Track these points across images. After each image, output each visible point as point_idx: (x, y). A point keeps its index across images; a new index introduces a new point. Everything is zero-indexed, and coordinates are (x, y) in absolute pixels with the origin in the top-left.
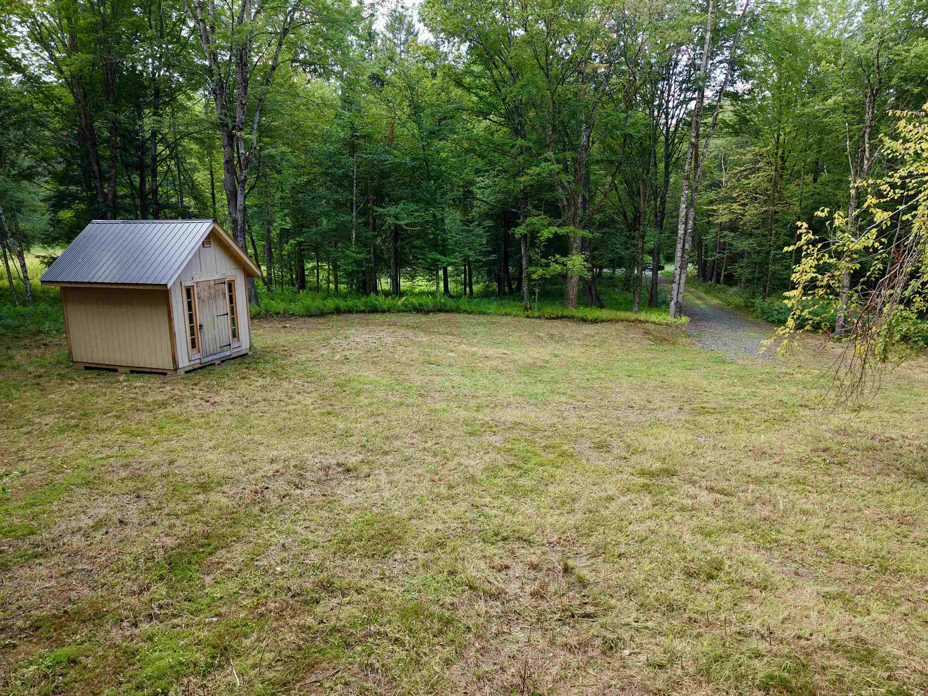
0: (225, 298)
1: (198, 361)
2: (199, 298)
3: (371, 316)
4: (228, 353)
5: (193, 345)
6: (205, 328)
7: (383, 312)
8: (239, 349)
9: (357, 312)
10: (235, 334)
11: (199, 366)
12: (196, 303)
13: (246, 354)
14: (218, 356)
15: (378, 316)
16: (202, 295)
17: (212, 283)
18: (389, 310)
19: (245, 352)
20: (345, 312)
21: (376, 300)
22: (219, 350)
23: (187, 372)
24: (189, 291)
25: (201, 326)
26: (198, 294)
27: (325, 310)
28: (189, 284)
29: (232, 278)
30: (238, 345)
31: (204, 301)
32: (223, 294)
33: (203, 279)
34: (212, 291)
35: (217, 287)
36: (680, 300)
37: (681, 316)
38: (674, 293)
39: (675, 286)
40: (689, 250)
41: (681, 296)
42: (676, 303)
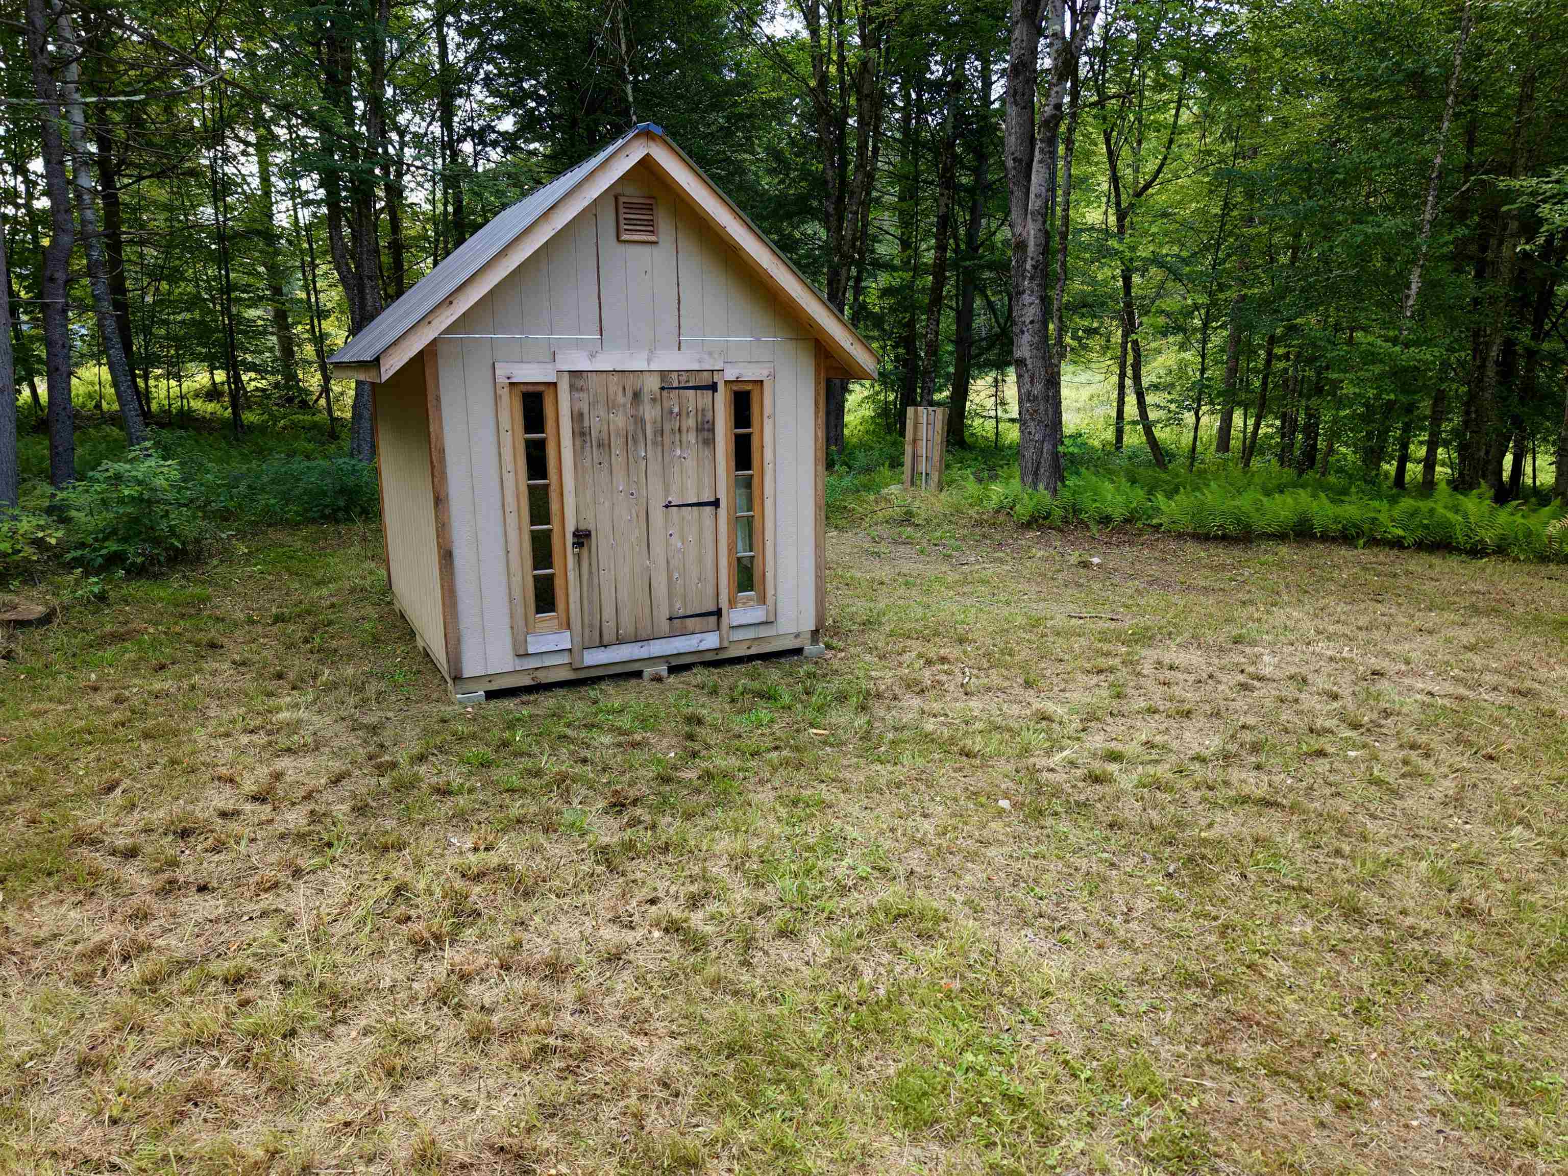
0: (709, 442)
1: (565, 659)
2: (581, 433)
3: (1417, 563)
4: (711, 641)
5: (543, 602)
6: (602, 541)
7: (1476, 551)
8: (763, 632)
9: (1374, 542)
10: (747, 576)
11: (565, 675)
12: (565, 453)
13: (798, 651)
14: (658, 648)
15: (1440, 564)
16: (595, 424)
17: (652, 384)
18: (1501, 550)
19: (789, 644)
20: (1326, 538)
21: (1456, 510)
22: (665, 626)
23: (491, 695)
24: (531, 402)
25: (582, 538)
26: (578, 417)
27: (1259, 524)
28: (535, 374)
29: (750, 373)
30: (757, 614)
31: (604, 445)
32: (706, 430)
33: (604, 363)
34: (650, 413)
35: (673, 401)
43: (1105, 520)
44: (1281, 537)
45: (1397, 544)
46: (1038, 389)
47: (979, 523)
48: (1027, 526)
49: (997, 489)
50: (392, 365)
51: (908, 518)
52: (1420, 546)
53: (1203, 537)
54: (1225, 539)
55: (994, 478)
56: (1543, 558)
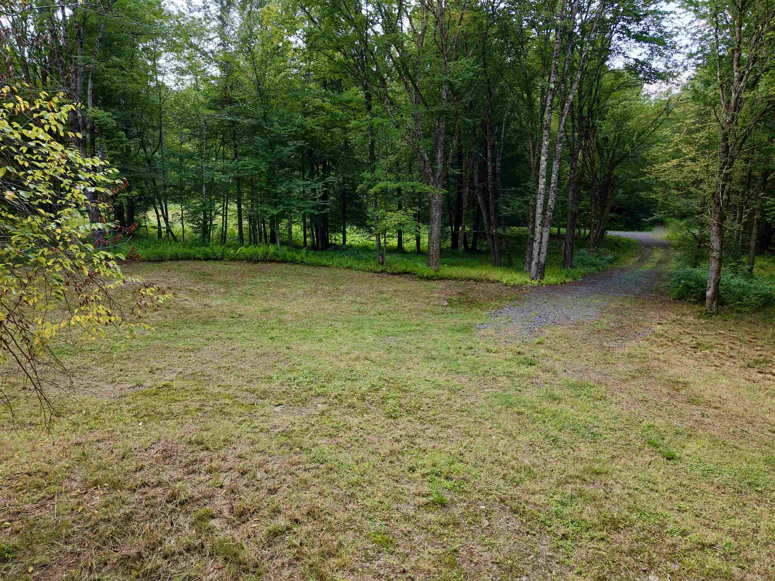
36: (542, 260)
37: (542, 277)
38: (535, 253)
39: (536, 245)
40: (552, 207)
41: (543, 256)
42: (537, 264)
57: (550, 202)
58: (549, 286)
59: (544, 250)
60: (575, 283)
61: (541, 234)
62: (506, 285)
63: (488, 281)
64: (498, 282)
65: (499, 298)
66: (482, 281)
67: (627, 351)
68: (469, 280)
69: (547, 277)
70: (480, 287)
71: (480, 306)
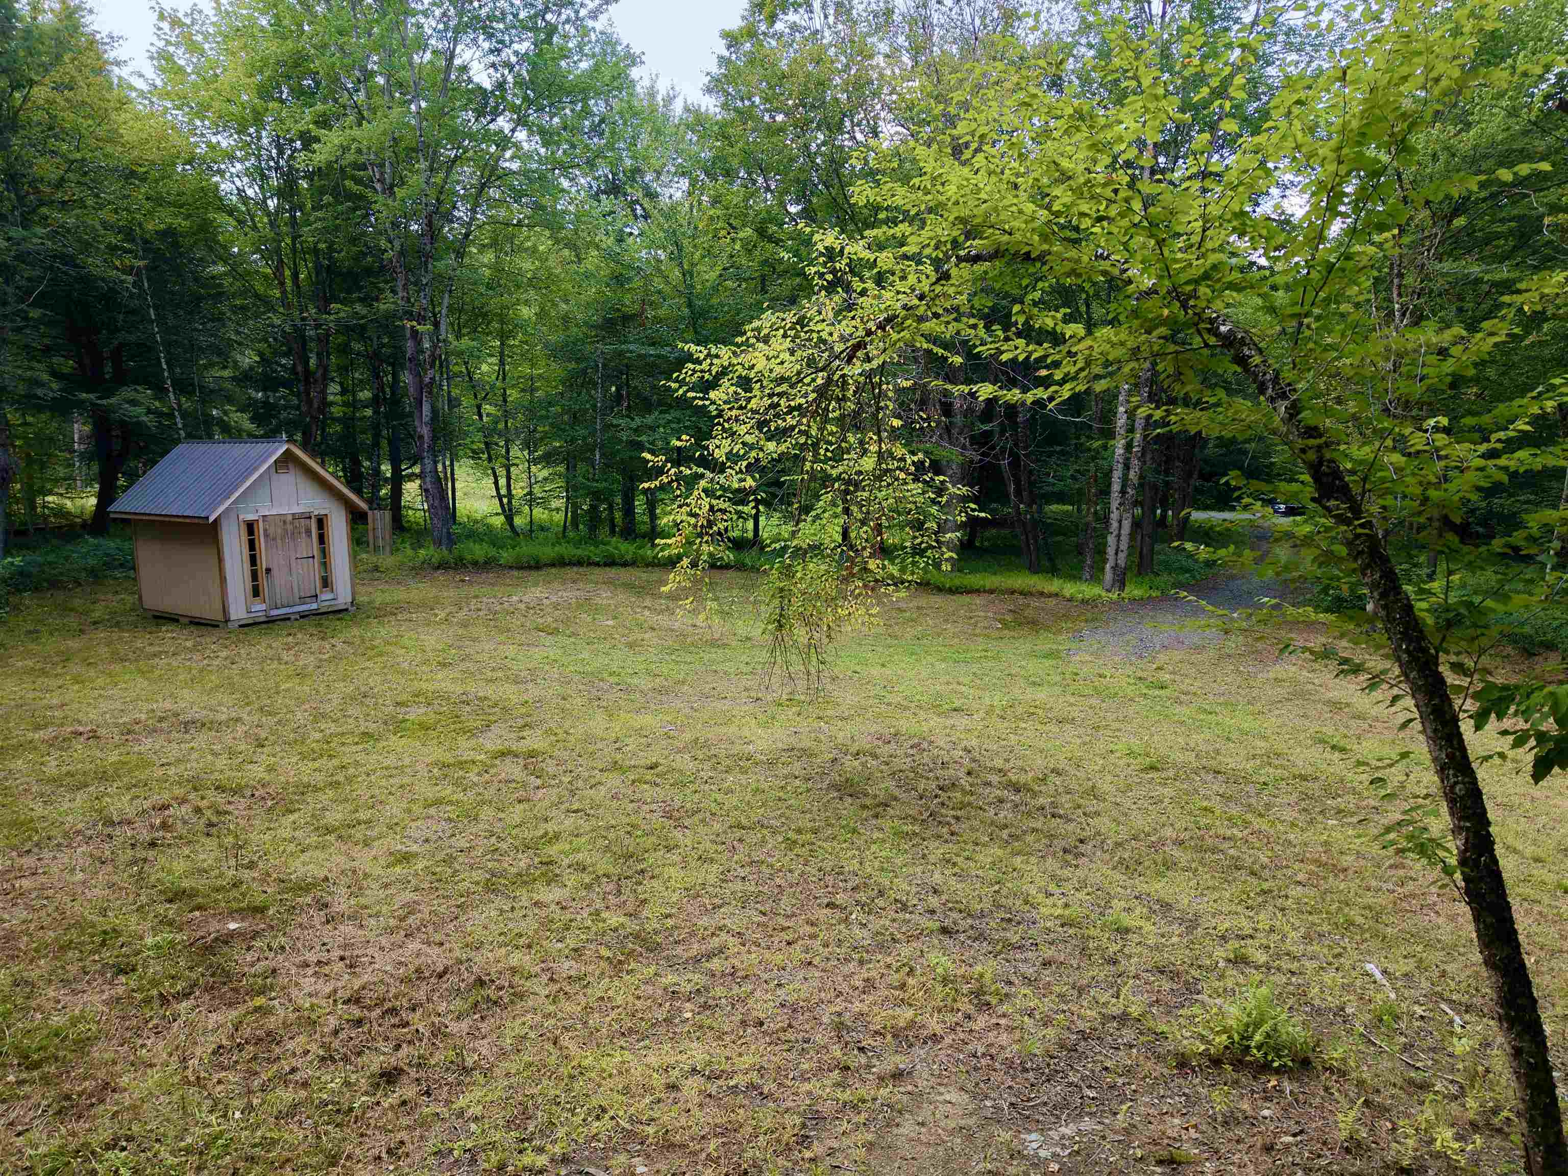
0: (310, 536)
1: (264, 613)
2: (266, 535)
4: (313, 607)
5: (256, 592)
6: (275, 572)
8: (333, 603)
10: (326, 583)
11: (263, 619)
12: (261, 543)
13: (347, 610)
14: (296, 609)
16: (271, 531)
17: (290, 518)
19: (343, 607)
22: (298, 601)
23: (243, 626)
24: (250, 527)
25: (268, 570)
26: (265, 530)
28: (251, 517)
29: (323, 512)
30: (330, 596)
31: (274, 539)
32: (308, 532)
33: (274, 512)
34: (289, 527)
35: (296, 522)
36: (1122, 562)
37: (1122, 587)
38: (1111, 551)
39: (1111, 540)
40: (1136, 482)
41: (1122, 556)
42: (1115, 568)
43: (475, 564)
44: (553, 565)
45: (597, 564)
46: (437, 503)
47: (413, 568)
48: (438, 568)
49: (422, 552)
50: (211, 519)
51: (376, 569)
52: (606, 565)
53: (520, 568)
54: (530, 568)
55: (421, 546)
56: (647, 565)
57: (1132, 475)
58: (1133, 600)
59: (1124, 545)
60: (1165, 598)
61: (1120, 522)
62: (1070, 600)
63: (1042, 594)
64: (1057, 595)
65: (1066, 617)
66: (1031, 594)
67: (1272, 675)
68: (1012, 593)
69: (1127, 589)
70: (1035, 603)
71: (1047, 629)
